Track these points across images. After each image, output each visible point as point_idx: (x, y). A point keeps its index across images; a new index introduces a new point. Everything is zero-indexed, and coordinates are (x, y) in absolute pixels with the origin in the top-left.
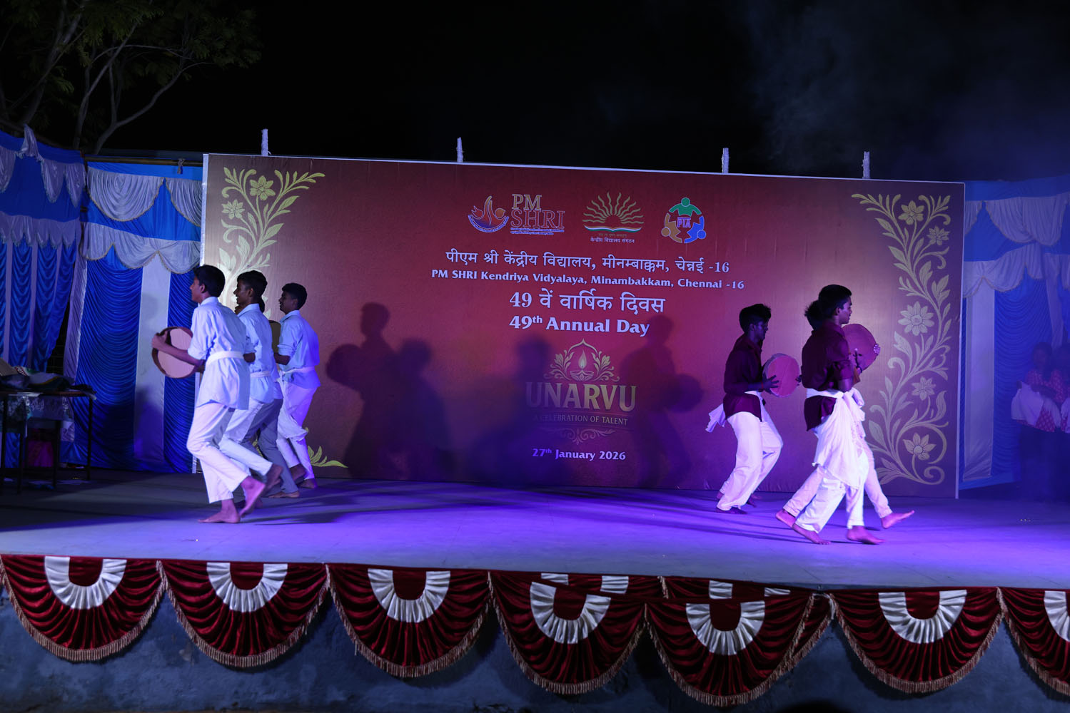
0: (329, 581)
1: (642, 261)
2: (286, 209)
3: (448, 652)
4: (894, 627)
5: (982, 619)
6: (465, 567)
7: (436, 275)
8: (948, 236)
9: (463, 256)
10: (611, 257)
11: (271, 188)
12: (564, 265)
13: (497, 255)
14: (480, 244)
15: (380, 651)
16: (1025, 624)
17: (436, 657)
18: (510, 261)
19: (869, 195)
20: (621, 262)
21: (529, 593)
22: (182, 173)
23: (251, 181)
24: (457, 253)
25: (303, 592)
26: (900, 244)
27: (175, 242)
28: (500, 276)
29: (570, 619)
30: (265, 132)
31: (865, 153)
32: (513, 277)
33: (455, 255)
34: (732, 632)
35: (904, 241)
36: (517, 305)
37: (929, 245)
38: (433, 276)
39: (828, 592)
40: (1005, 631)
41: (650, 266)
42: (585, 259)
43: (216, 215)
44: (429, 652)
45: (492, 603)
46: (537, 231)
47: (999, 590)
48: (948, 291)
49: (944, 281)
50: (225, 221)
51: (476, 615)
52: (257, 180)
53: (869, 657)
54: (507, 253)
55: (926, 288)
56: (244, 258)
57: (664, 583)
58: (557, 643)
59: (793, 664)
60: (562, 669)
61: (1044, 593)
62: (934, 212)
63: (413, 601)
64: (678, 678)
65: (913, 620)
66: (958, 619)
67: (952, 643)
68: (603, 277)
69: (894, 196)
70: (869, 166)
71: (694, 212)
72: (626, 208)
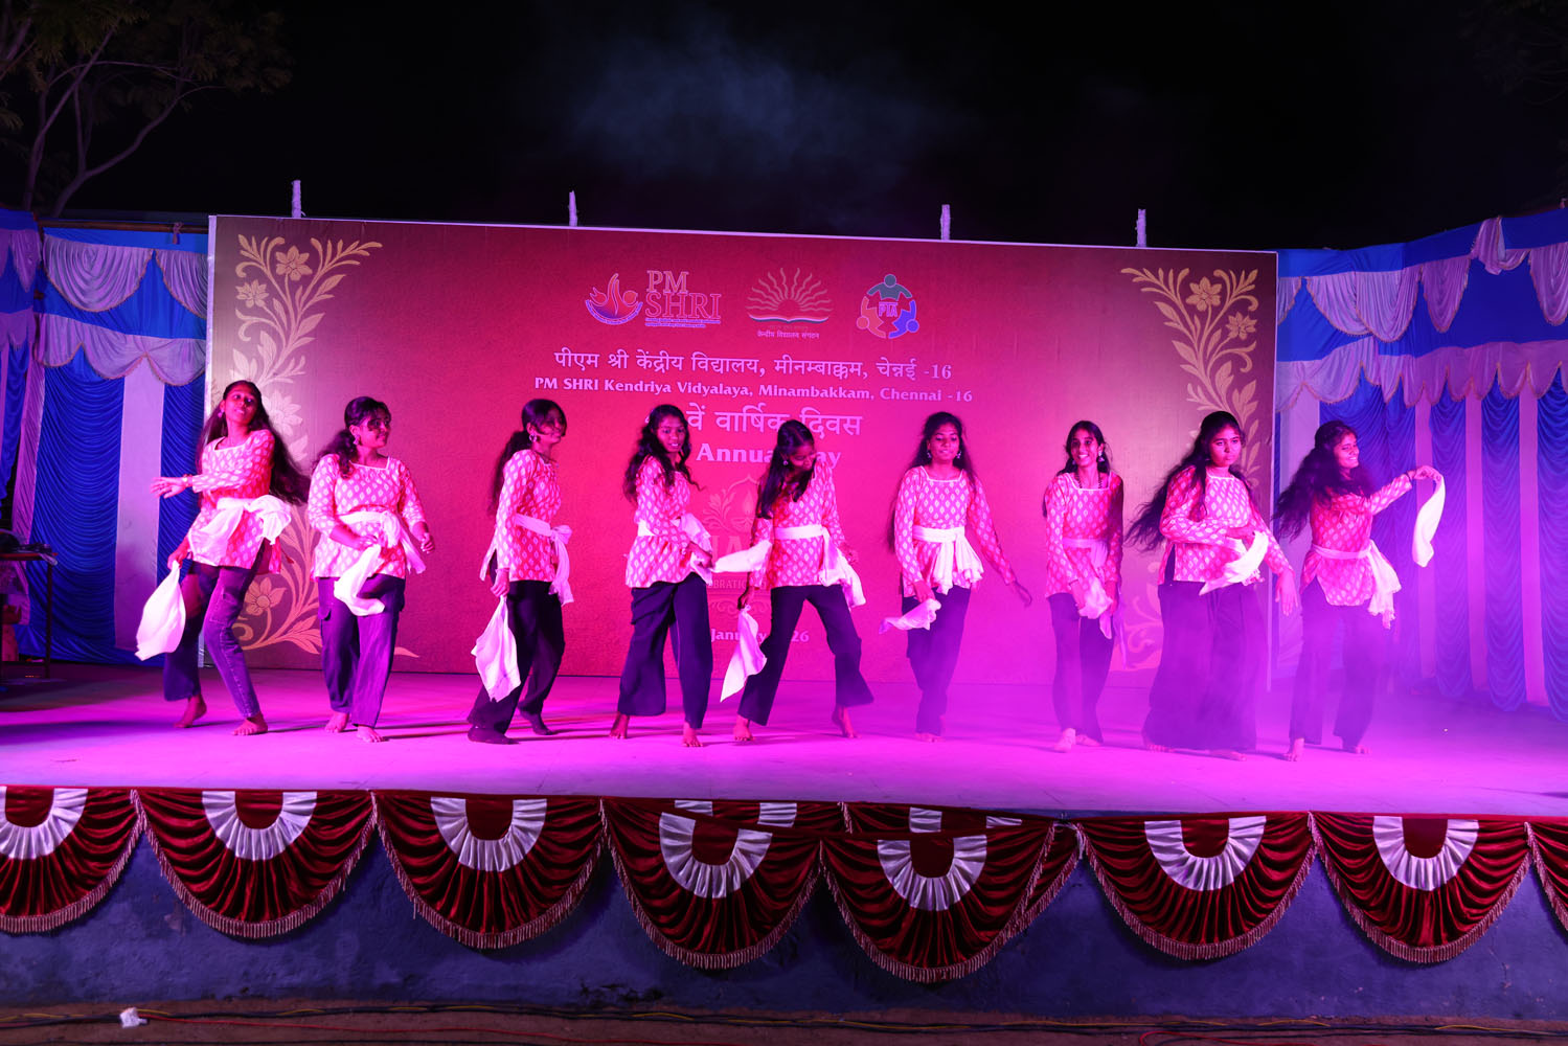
0: (376, 815)
1: (829, 363)
2: (327, 293)
3: (544, 912)
4: (1166, 869)
5: (1288, 856)
6: (569, 793)
7: (541, 385)
8: (1255, 326)
9: (579, 358)
10: (787, 358)
11: (306, 264)
12: (721, 370)
13: (626, 356)
14: (604, 342)
15: (449, 913)
16: (1346, 862)
17: (528, 920)
18: (644, 365)
19: (1145, 270)
20: (801, 365)
21: (658, 828)
22: (178, 242)
23: (278, 254)
24: (570, 355)
25: (339, 832)
26: (1188, 337)
27: (171, 340)
28: (631, 385)
29: (716, 864)
30: (297, 185)
31: (1139, 210)
32: (650, 388)
33: (567, 357)
34: (941, 878)
35: (1194, 334)
37: (1228, 339)
38: (537, 386)
39: (1075, 822)
40: (1319, 873)
41: (841, 370)
42: (751, 361)
43: (228, 302)
44: (517, 912)
45: (606, 841)
46: (682, 322)
47: (1311, 815)
48: (1255, 404)
49: (1250, 389)
50: (240, 311)
51: (583, 860)
52: (286, 253)
53: (1130, 910)
54: (641, 354)
55: (1224, 398)
56: (268, 363)
57: (846, 812)
58: (698, 897)
59: (1026, 921)
60: (706, 933)
61: (1373, 819)
62: (1235, 293)
63: (494, 842)
64: (867, 944)
65: (1192, 858)
66: (1254, 856)
67: (1246, 890)
68: (776, 386)
69: (1180, 271)
70: (1145, 229)
71: (901, 295)
72: (807, 289)
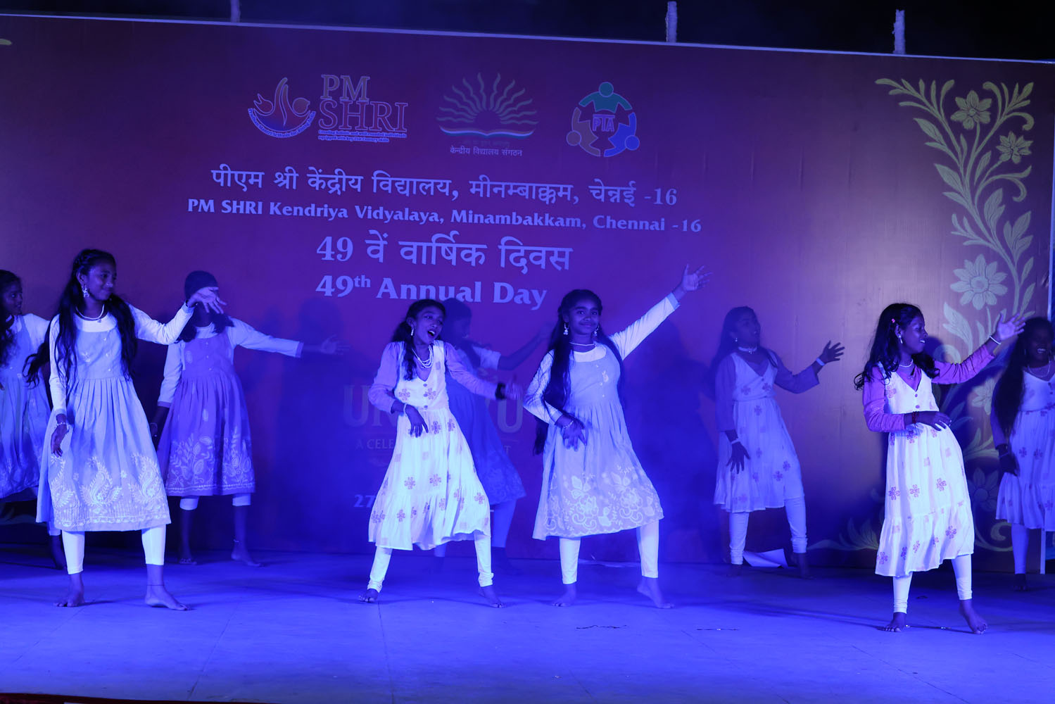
1: (534, 185)
7: (196, 208)
8: (1031, 148)
9: (240, 177)
10: (485, 179)
12: (407, 192)
13: (295, 175)
14: (267, 156)
18: (317, 186)
19: (903, 81)
20: (501, 188)
24: (229, 172)
26: (952, 161)
28: (301, 209)
31: (897, 11)
32: (322, 212)
33: (226, 175)
35: (960, 156)
36: (328, 257)
37: (999, 163)
38: (190, 209)
41: (547, 193)
42: (441, 181)
46: (361, 136)
48: (1029, 238)
49: (1025, 220)
54: (313, 172)
55: (994, 232)
62: (1007, 110)
68: (471, 212)
69: (945, 82)
70: (903, 33)
71: (620, 106)
72: (508, 98)
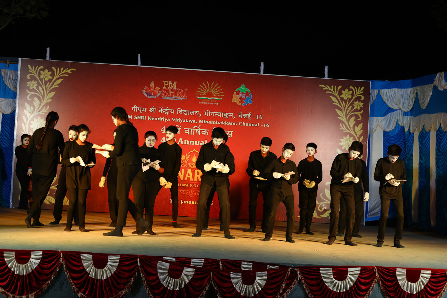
0: (62, 259)
1: (222, 113)
2: (57, 85)
3: (118, 294)
4: (327, 284)
5: (368, 281)
6: (128, 253)
8: (363, 105)
9: (140, 109)
10: (209, 111)
11: (51, 75)
12: (187, 114)
13: (155, 109)
14: (148, 103)
15: (86, 293)
16: (387, 283)
18: (161, 112)
19: (327, 86)
20: (213, 114)
21: (157, 266)
22: (8, 67)
23: (41, 72)
24: (137, 108)
25: (49, 265)
26: (341, 108)
27: (5, 99)
28: (157, 118)
29: (176, 279)
30: (48, 49)
31: (326, 66)
32: (163, 119)
33: (136, 108)
34: (252, 286)
35: (343, 107)
37: (354, 109)
39: (297, 268)
40: (378, 287)
41: (226, 115)
42: (196, 111)
43: (24, 87)
45: (139, 270)
46: (174, 98)
47: (375, 267)
48: (362, 131)
49: (361, 125)
50: (28, 90)
51: (131, 277)
52: (44, 71)
54: (160, 108)
55: (352, 129)
56: (36, 107)
57: (220, 262)
58: (169, 290)
61: (396, 269)
62: (356, 95)
63: (101, 270)
65: (336, 281)
66: (356, 281)
67: (353, 292)
68: (204, 120)
69: (339, 87)
70: (327, 72)
71: (247, 91)
72: (216, 89)
